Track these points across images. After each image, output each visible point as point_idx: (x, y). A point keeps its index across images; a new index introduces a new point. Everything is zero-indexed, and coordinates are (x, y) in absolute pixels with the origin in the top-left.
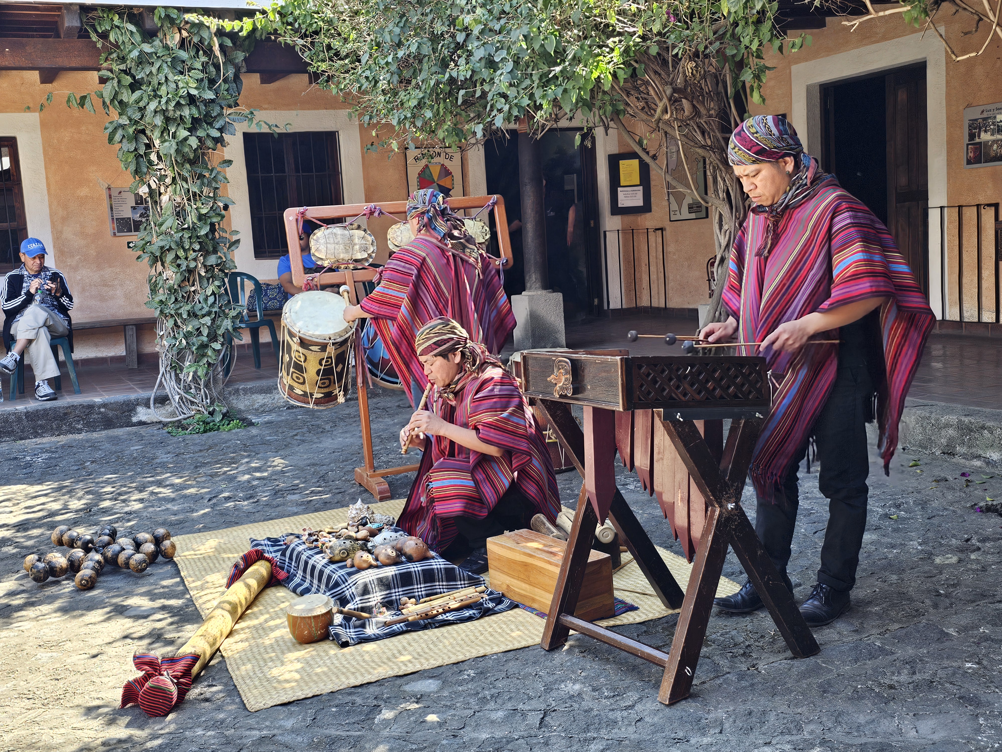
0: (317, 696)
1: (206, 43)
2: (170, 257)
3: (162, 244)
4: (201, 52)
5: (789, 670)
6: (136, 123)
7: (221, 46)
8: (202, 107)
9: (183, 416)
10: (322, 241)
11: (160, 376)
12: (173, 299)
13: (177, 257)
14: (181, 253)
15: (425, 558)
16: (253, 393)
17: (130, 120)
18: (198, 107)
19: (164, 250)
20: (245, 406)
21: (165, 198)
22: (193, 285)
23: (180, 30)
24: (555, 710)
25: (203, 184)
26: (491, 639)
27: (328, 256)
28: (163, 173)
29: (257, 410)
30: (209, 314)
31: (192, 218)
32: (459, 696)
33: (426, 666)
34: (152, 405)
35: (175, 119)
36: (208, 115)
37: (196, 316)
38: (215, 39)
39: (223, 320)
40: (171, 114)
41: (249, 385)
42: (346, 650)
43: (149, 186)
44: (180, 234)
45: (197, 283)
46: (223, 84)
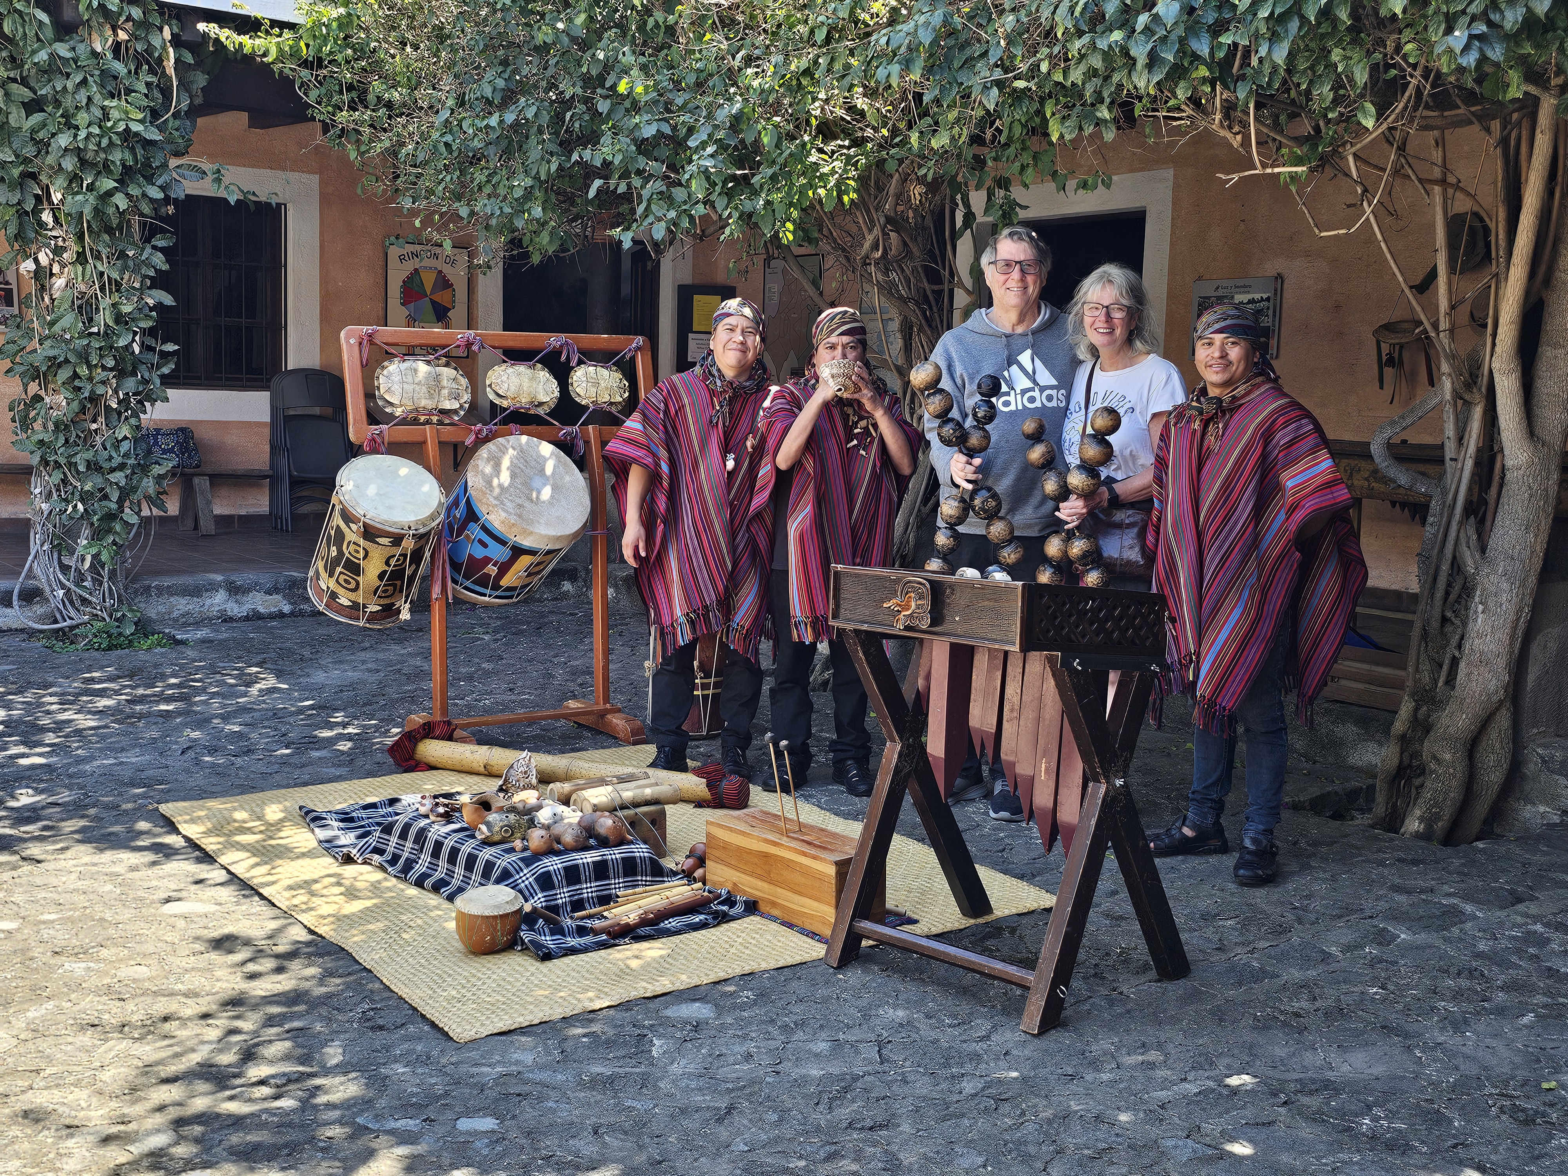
0: (545, 1022)
1: (156, 55)
2: (64, 374)
3: (52, 353)
4: (145, 67)
5: (1163, 994)
6: (26, 161)
7: (177, 61)
8: (140, 152)
9: (69, 622)
10: (396, 378)
11: (30, 558)
12: (62, 441)
13: (76, 376)
14: (83, 371)
15: (621, 842)
16: (172, 595)
17: (17, 156)
18: (132, 150)
19: (55, 364)
20: (158, 613)
21: (59, 283)
22: (94, 421)
23: (114, 29)
24: (889, 1042)
25: (125, 268)
26: (747, 952)
27: (404, 401)
28: (60, 243)
29: (176, 620)
30: (122, 467)
31: (104, 318)
32: (750, 1023)
33: (679, 986)
34: (15, 603)
35: (95, 165)
36: (147, 165)
37: (99, 469)
38: (171, 50)
39: (141, 479)
40: (90, 156)
41: (167, 582)
42: (549, 964)
43: (36, 260)
44: (85, 342)
45: (101, 419)
46: (171, 120)
